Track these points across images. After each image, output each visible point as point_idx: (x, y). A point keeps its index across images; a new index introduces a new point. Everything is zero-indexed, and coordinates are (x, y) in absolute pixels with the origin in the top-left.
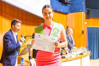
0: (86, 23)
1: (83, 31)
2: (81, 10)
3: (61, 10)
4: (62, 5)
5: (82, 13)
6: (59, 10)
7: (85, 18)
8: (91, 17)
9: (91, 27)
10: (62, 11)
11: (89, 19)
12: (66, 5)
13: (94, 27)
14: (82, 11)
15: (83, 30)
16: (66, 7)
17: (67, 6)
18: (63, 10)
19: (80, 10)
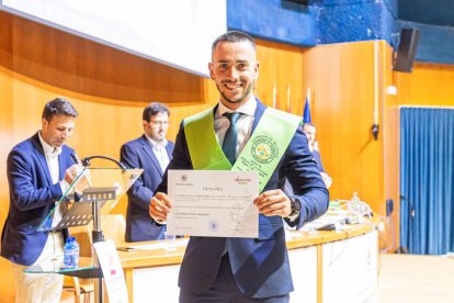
0: (392, 90)
1: (373, 127)
2: (369, 31)
3: (275, 33)
4: (282, 10)
5: (376, 43)
6: (269, 33)
7: (391, 67)
8: (418, 60)
9: (420, 109)
10: (282, 34)
11: (409, 71)
12: (302, 6)
13: (433, 107)
14: (373, 37)
15: (377, 122)
16: (303, 15)
17: (306, 12)
18: (289, 32)
19: (366, 32)
